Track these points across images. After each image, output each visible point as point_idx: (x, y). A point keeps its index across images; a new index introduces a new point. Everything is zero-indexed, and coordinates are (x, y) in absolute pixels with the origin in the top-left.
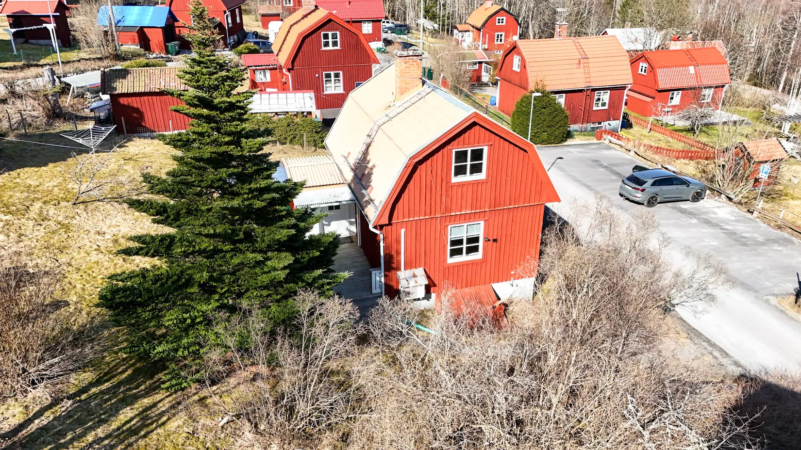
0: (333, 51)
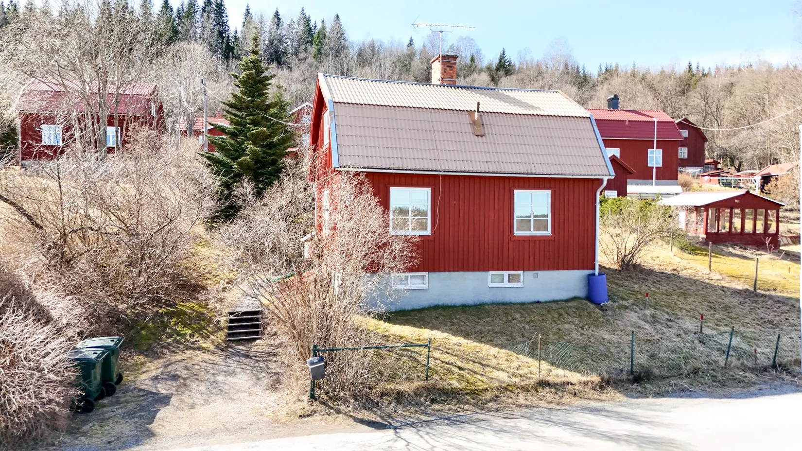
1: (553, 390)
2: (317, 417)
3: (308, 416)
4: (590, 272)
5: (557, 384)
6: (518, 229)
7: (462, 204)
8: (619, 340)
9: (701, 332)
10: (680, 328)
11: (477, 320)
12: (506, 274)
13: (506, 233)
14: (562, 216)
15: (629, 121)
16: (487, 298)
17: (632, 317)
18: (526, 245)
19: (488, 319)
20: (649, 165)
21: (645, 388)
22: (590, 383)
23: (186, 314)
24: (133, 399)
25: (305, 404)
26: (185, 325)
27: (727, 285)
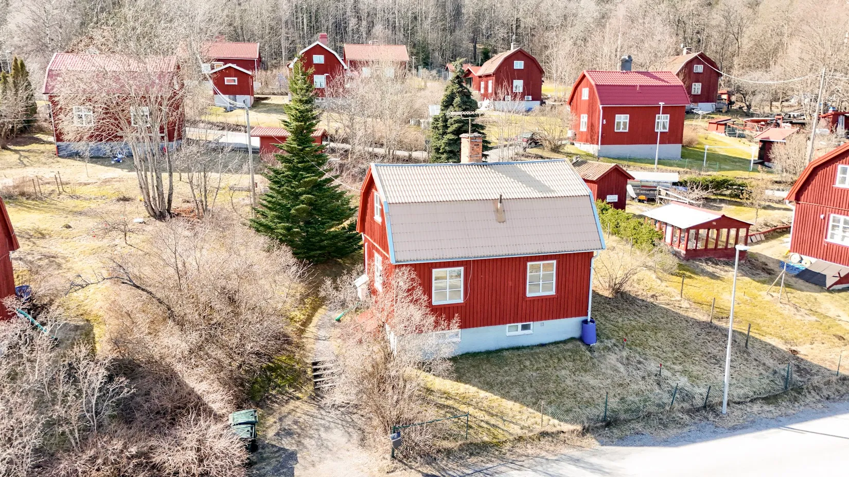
1: (550, 439)
2: (398, 472)
3: (392, 471)
4: (583, 318)
5: (553, 433)
6: (529, 292)
7: (487, 277)
8: (600, 385)
9: (660, 375)
10: (645, 370)
11: (498, 370)
12: (520, 325)
13: (521, 295)
14: (564, 279)
15: (640, 86)
16: (505, 344)
17: (612, 358)
18: (536, 303)
19: (506, 368)
20: (656, 131)
21: (612, 432)
22: (575, 432)
23: (282, 368)
24: (272, 455)
25: (388, 462)
26: (283, 378)
27: (691, 315)
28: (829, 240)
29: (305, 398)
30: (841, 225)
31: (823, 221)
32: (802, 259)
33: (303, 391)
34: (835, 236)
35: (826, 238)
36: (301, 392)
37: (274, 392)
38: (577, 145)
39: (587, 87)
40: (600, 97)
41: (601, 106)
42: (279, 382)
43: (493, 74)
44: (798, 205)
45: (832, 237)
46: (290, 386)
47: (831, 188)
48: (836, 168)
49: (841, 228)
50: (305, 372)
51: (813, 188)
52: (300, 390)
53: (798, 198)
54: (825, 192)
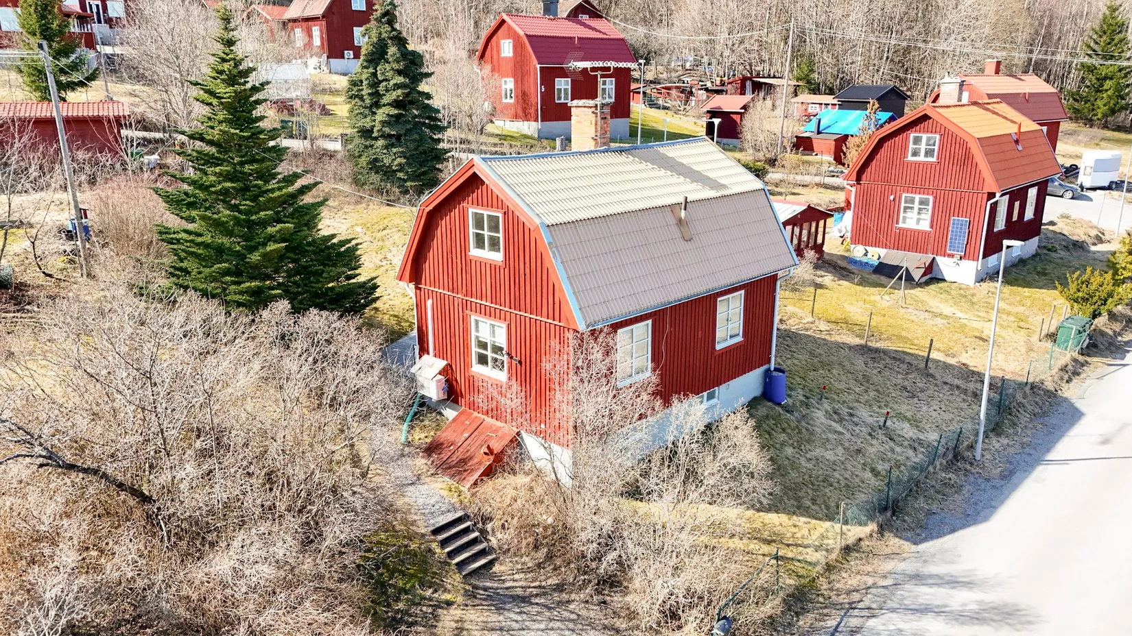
0: (924, 163)
1: (857, 555)
4: (766, 367)
5: (852, 545)
7: (677, 329)
10: (865, 424)
12: (706, 394)
13: (710, 349)
14: (751, 316)
15: (578, 38)
18: (724, 357)
21: (905, 521)
22: (873, 534)
23: (391, 555)
26: (403, 573)
27: (839, 339)
28: (901, 225)
29: (460, 599)
30: (916, 206)
31: (893, 203)
32: (867, 252)
33: (449, 587)
34: (907, 220)
35: (897, 223)
36: (446, 590)
37: (401, 606)
38: (498, 123)
39: (509, 38)
40: (535, 53)
41: (538, 66)
42: (401, 584)
43: (323, 17)
44: (859, 186)
45: (904, 222)
46: (422, 585)
47: (903, 163)
48: (907, 138)
49: (916, 210)
50: (430, 550)
51: (878, 163)
52: (443, 586)
53: (858, 179)
54: (894, 167)
